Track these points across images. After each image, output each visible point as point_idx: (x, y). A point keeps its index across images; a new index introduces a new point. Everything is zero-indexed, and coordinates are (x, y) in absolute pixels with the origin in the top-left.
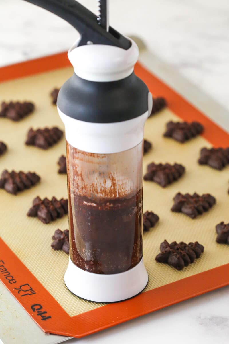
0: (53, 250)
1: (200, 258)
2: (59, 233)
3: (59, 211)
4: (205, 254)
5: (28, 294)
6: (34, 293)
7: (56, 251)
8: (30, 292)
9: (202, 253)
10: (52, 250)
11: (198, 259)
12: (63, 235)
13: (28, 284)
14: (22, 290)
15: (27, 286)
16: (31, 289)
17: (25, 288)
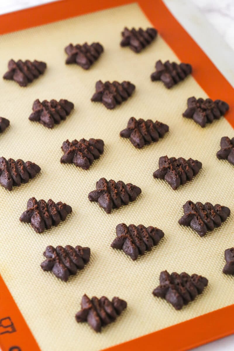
0: (43, 271)
1: (202, 294)
2: (50, 251)
3: (54, 218)
4: (208, 288)
5: (8, 332)
6: (14, 330)
7: (46, 272)
8: (10, 329)
9: (205, 287)
10: (41, 270)
11: (200, 295)
12: (54, 254)
13: (9, 318)
14: (2, 326)
15: (8, 320)
16: (12, 325)
17: (6, 323)
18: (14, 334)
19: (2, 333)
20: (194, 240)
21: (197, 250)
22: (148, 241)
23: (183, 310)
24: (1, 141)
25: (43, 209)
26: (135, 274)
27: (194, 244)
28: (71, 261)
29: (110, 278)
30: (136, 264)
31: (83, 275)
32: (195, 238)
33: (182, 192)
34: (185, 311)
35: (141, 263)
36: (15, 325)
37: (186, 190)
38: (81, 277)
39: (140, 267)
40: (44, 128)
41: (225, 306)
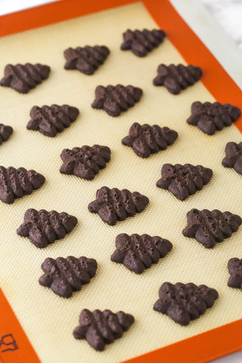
2: (49, 264)
3: (58, 232)
5: (10, 349)
6: (16, 348)
8: (11, 347)
13: (11, 335)
14: (4, 343)
15: (10, 337)
16: (14, 342)
17: (8, 340)
18: (16, 351)
19: (3, 351)
20: (202, 252)
21: (205, 263)
22: (153, 253)
23: (191, 325)
24: (1, 150)
25: (44, 221)
26: (141, 288)
27: (202, 256)
28: (74, 275)
29: (115, 292)
30: (142, 278)
31: (87, 289)
32: (203, 250)
33: (189, 202)
34: (192, 326)
35: (147, 276)
36: (18, 343)
37: (193, 199)
38: (85, 292)
39: (146, 281)
40: (44, 137)
41: (234, 321)
